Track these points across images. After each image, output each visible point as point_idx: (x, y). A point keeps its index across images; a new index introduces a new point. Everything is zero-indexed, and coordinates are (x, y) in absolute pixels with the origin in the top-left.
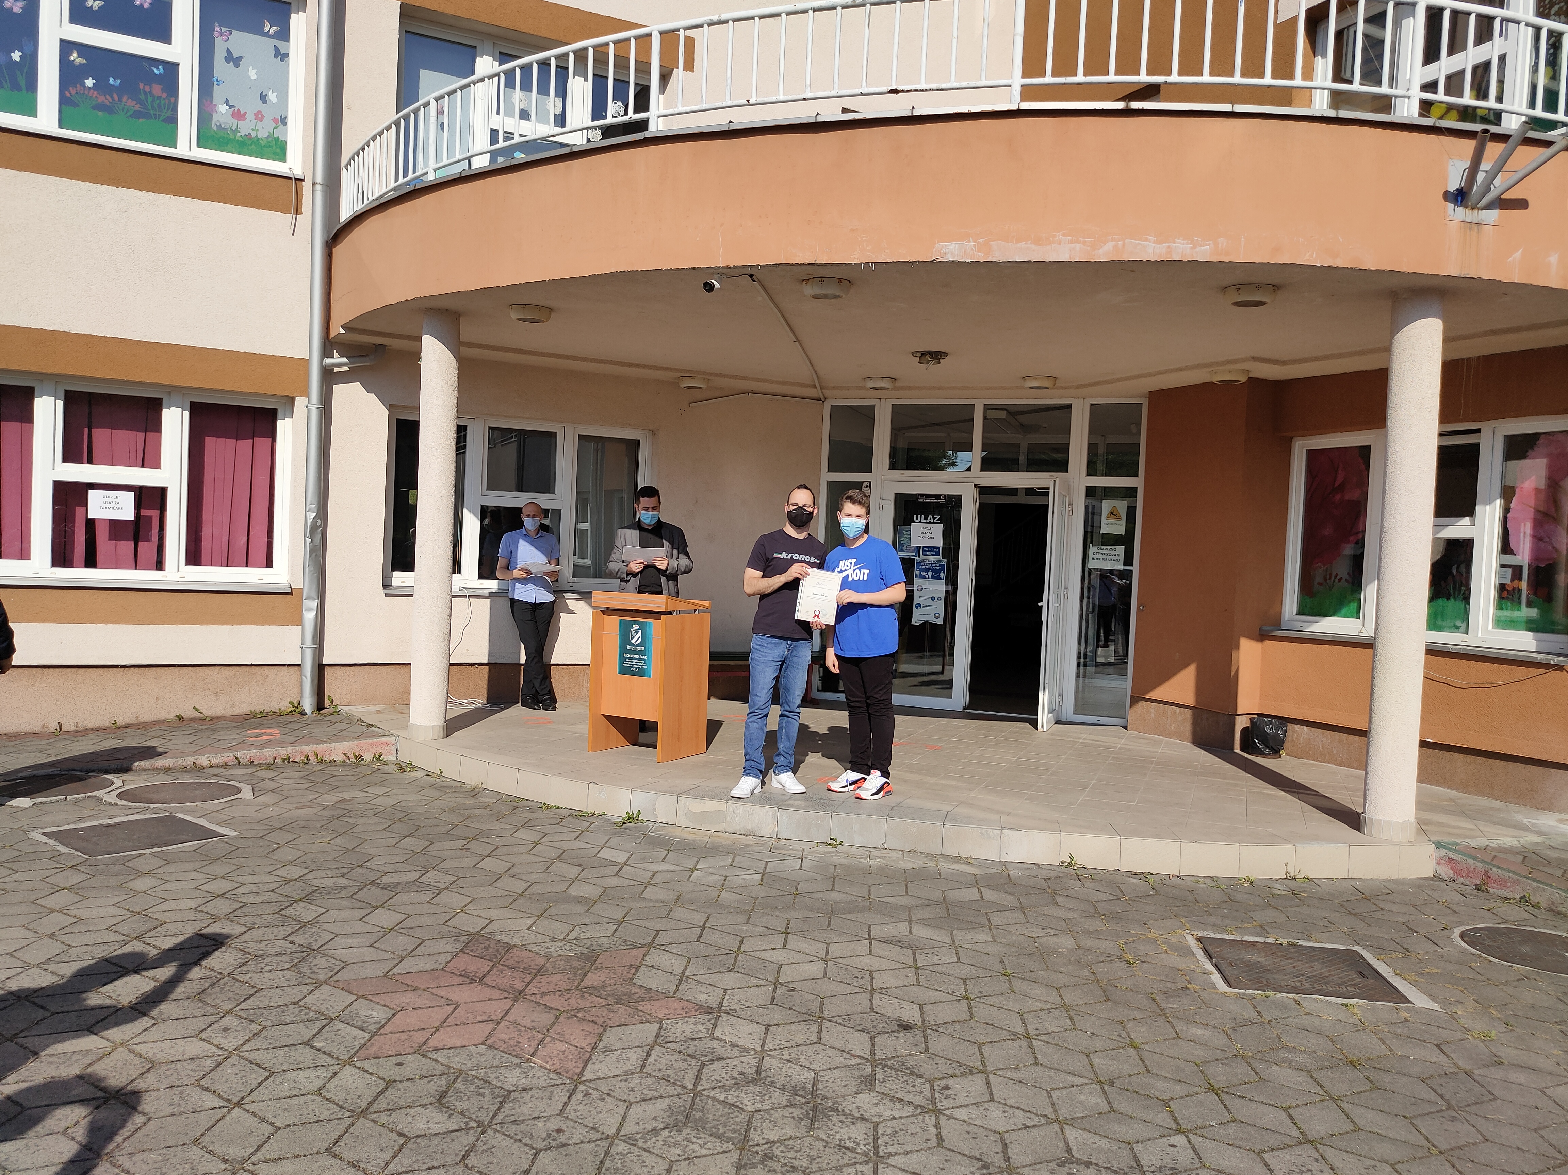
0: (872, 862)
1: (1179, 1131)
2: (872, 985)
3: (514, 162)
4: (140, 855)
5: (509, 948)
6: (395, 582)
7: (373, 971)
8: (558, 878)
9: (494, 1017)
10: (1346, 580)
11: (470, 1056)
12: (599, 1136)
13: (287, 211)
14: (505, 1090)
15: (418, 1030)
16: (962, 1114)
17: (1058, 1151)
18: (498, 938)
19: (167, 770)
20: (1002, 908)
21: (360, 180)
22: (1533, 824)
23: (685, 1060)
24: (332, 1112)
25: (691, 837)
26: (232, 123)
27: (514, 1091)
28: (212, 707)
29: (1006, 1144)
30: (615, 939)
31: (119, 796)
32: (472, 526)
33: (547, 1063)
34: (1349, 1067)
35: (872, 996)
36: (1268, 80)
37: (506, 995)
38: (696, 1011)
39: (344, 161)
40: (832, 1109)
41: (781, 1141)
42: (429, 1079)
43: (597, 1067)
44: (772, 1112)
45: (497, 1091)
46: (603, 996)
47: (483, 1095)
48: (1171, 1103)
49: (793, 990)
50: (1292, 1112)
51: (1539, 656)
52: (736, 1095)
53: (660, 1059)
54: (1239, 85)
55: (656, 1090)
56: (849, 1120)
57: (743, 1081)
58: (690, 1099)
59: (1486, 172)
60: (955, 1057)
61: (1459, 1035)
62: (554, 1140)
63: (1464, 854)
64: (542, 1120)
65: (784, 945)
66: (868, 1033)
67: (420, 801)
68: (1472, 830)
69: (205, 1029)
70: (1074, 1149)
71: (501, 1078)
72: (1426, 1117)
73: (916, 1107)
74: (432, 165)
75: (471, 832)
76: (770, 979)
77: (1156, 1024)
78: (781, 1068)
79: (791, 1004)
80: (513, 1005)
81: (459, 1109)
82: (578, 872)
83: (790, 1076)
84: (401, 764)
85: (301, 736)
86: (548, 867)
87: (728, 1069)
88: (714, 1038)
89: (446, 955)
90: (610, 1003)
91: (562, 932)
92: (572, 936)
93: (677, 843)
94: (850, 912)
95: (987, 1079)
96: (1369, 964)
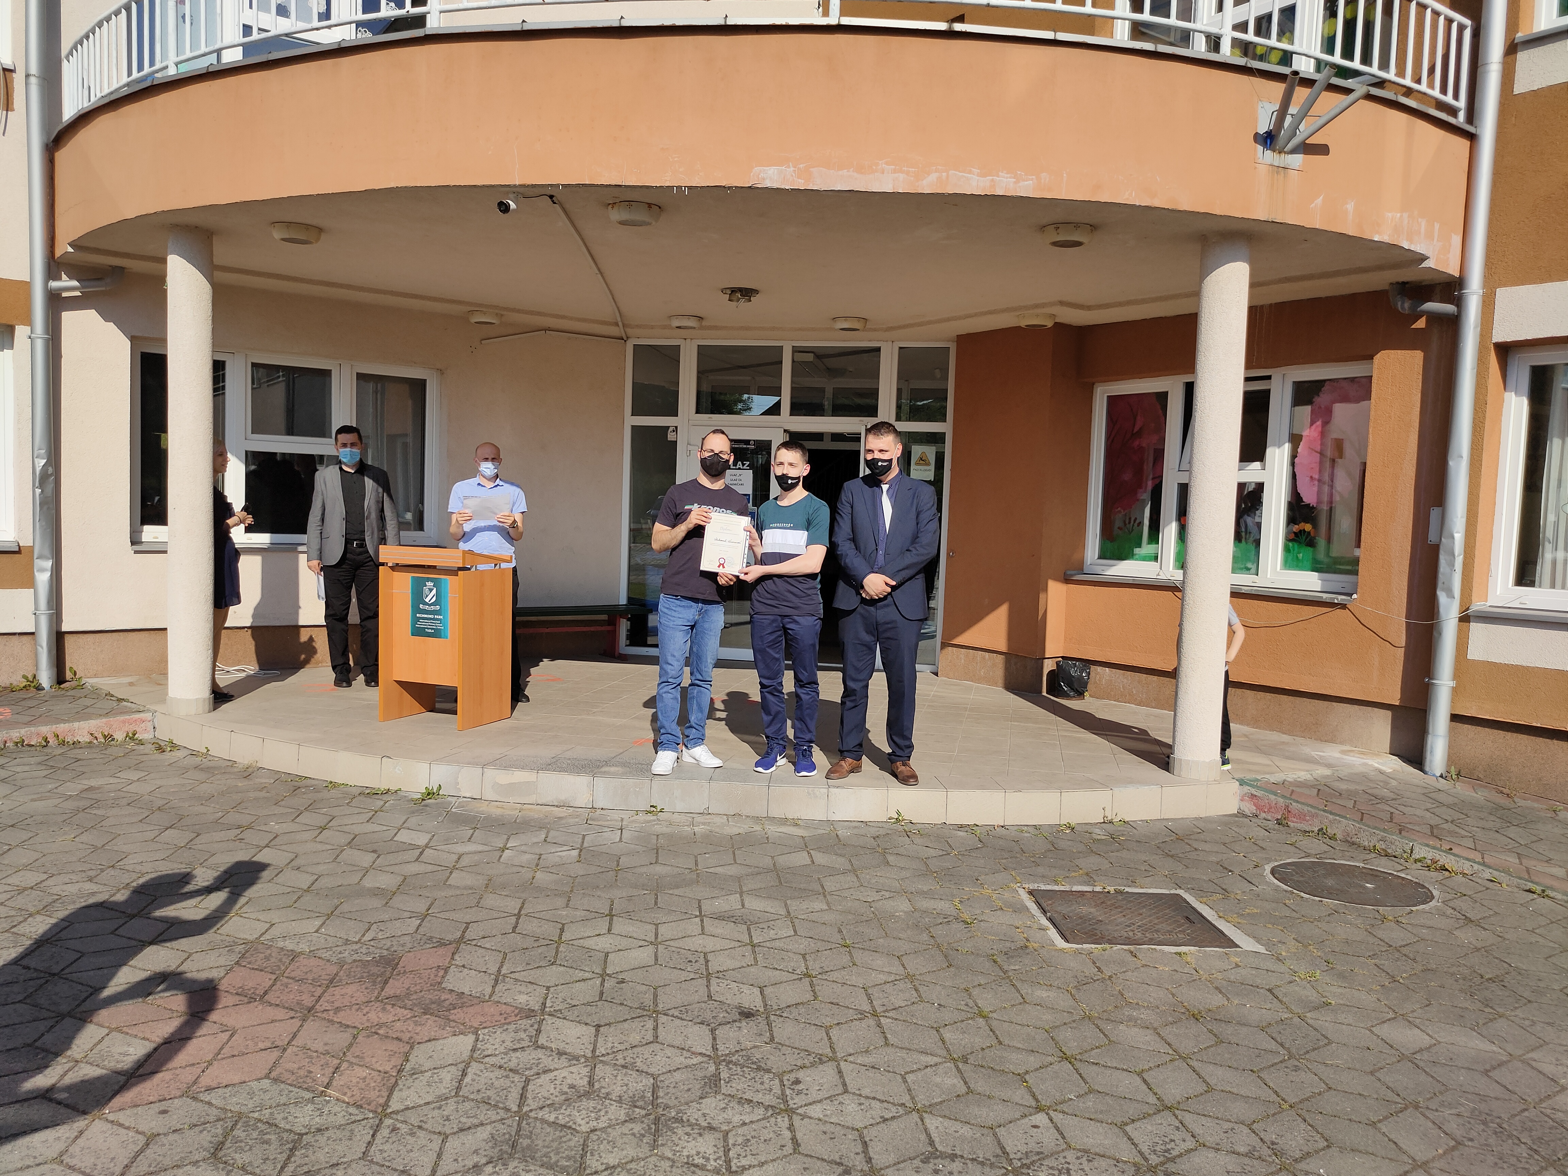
0: (696, 829)
1: (1039, 1109)
2: (707, 969)
3: (270, 58)
5: (294, 956)
6: (145, 538)
8: (350, 868)
9: (279, 1043)
11: (251, 1094)
14: (295, 1134)
15: (186, 1066)
16: (816, 1111)
17: (921, 1145)
18: (281, 944)
20: (833, 872)
21: (85, 73)
22: (1321, 757)
23: (507, 1077)
25: (499, 812)
27: (306, 1134)
29: (866, 1142)
30: (419, 937)
33: (345, 1094)
34: (1193, 1021)
35: (709, 981)
36: (1088, 9)
37: (292, 1014)
38: (516, 1016)
39: (64, 52)
40: (676, 1120)
41: (622, 1165)
42: (201, 1128)
43: (404, 1094)
44: (609, 1130)
45: (285, 1135)
46: (408, 1006)
47: (267, 1142)
48: (1027, 1077)
49: (622, 981)
50: (1145, 1075)
51: (1325, 596)
52: (567, 1112)
53: (478, 1078)
54: (1060, 12)
55: (475, 1116)
56: (696, 1131)
57: (573, 1097)
58: (515, 1124)
59: (1293, 116)
60: (803, 1045)
61: (1287, 977)
63: (1265, 790)
64: (342, 1167)
65: (609, 930)
66: (708, 1025)
67: (183, 785)
68: (1268, 765)
70: (937, 1140)
71: (290, 1118)
72: (1272, 1069)
73: (767, 1108)
74: (172, 58)
75: (245, 820)
76: (597, 971)
77: (1001, 989)
78: (616, 1076)
79: (622, 998)
80: (301, 1026)
81: (240, 1163)
82: (372, 860)
83: (627, 1085)
84: (160, 743)
85: (38, 715)
86: (338, 856)
87: (556, 1082)
88: (538, 1047)
89: (219, 969)
90: (416, 1014)
91: (356, 933)
92: (368, 936)
93: (484, 820)
94: (677, 887)
95: (838, 1066)
96: (1193, 908)
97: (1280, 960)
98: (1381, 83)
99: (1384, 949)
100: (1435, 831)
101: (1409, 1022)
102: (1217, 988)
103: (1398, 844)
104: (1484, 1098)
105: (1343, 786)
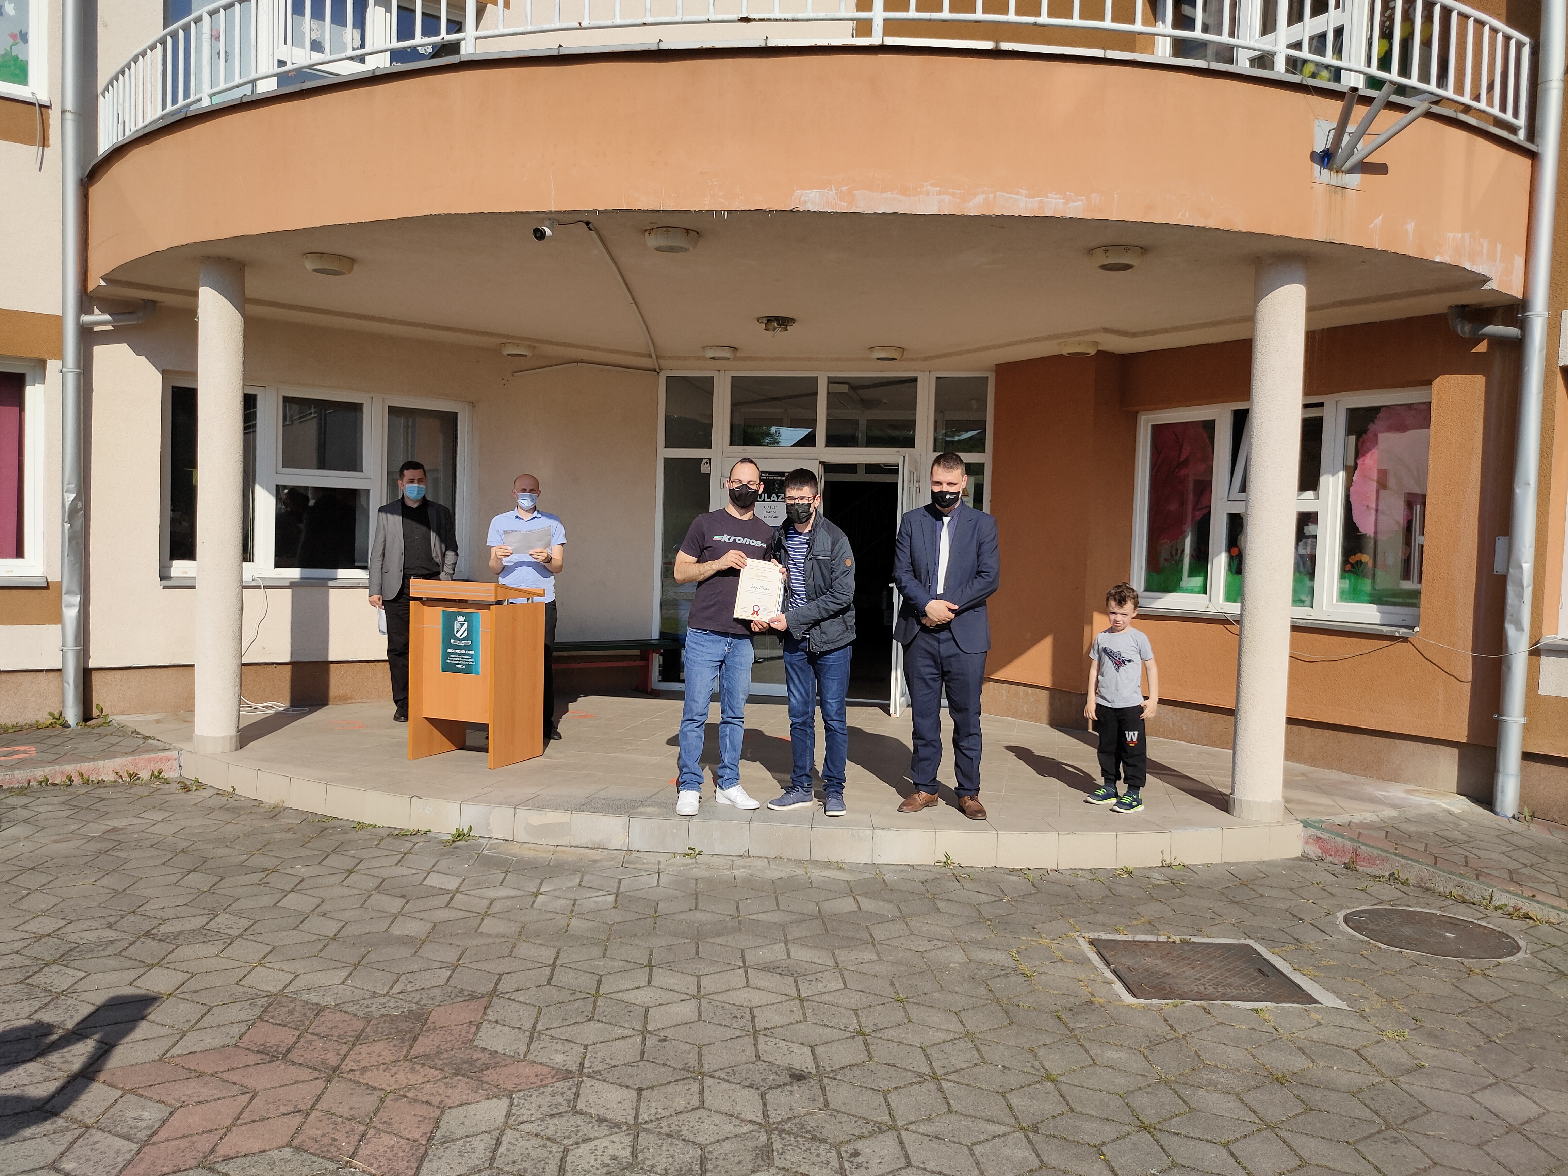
0: (736, 873)
2: (754, 1026)
5: (319, 1010)
6: (173, 573)
7: (141, 1054)
8: (378, 914)
9: (302, 1107)
11: (272, 1165)
13: (31, 143)
15: (204, 1132)
18: (305, 997)
20: (882, 920)
21: (120, 108)
22: (1385, 797)
23: (544, 1146)
25: (531, 854)
30: (450, 989)
32: (264, 507)
33: (371, 1165)
34: (1277, 1085)
35: (756, 1039)
36: (1139, 26)
37: (316, 1074)
38: (553, 1077)
39: (100, 88)
43: (434, 1165)
46: (439, 1066)
48: (1104, 1149)
49: (664, 1040)
50: (1232, 1147)
51: (1385, 629)
53: (513, 1147)
54: (1109, 30)
57: (616, 1169)
59: (1351, 134)
60: (859, 1112)
61: (1374, 1037)
63: (1331, 832)
65: (649, 982)
66: (758, 1089)
67: (208, 826)
68: (1331, 806)
72: (1369, 1141)
74: (207, 90)
75: (269, 863)
76: (637, 1027)
77: (1068, 1049)
78: (661, 1146)
79: (665, 1058)
80: (326, 1088)
82: (401, 906)
83: (673, 1156)
84: (186, 781)
85: (62, 753)
86: (365, 901)
87: (597, 1153)
88: (577, 1112)
89: (240, 1025)
90: (447, 1075)
91: (384, 984)
92: (397, 988)
93: (516, 862)
94: (719, 935)
95: (899, 1136)
96: (1265, 959)
97: (1364, 1017)
98: (1439, 101)
99: (1474, 1005)
100: (1514, 876)
101: (1513, 1087)
102: (1300, 1049)
103: (1477, 890)
105: (1412, 828)
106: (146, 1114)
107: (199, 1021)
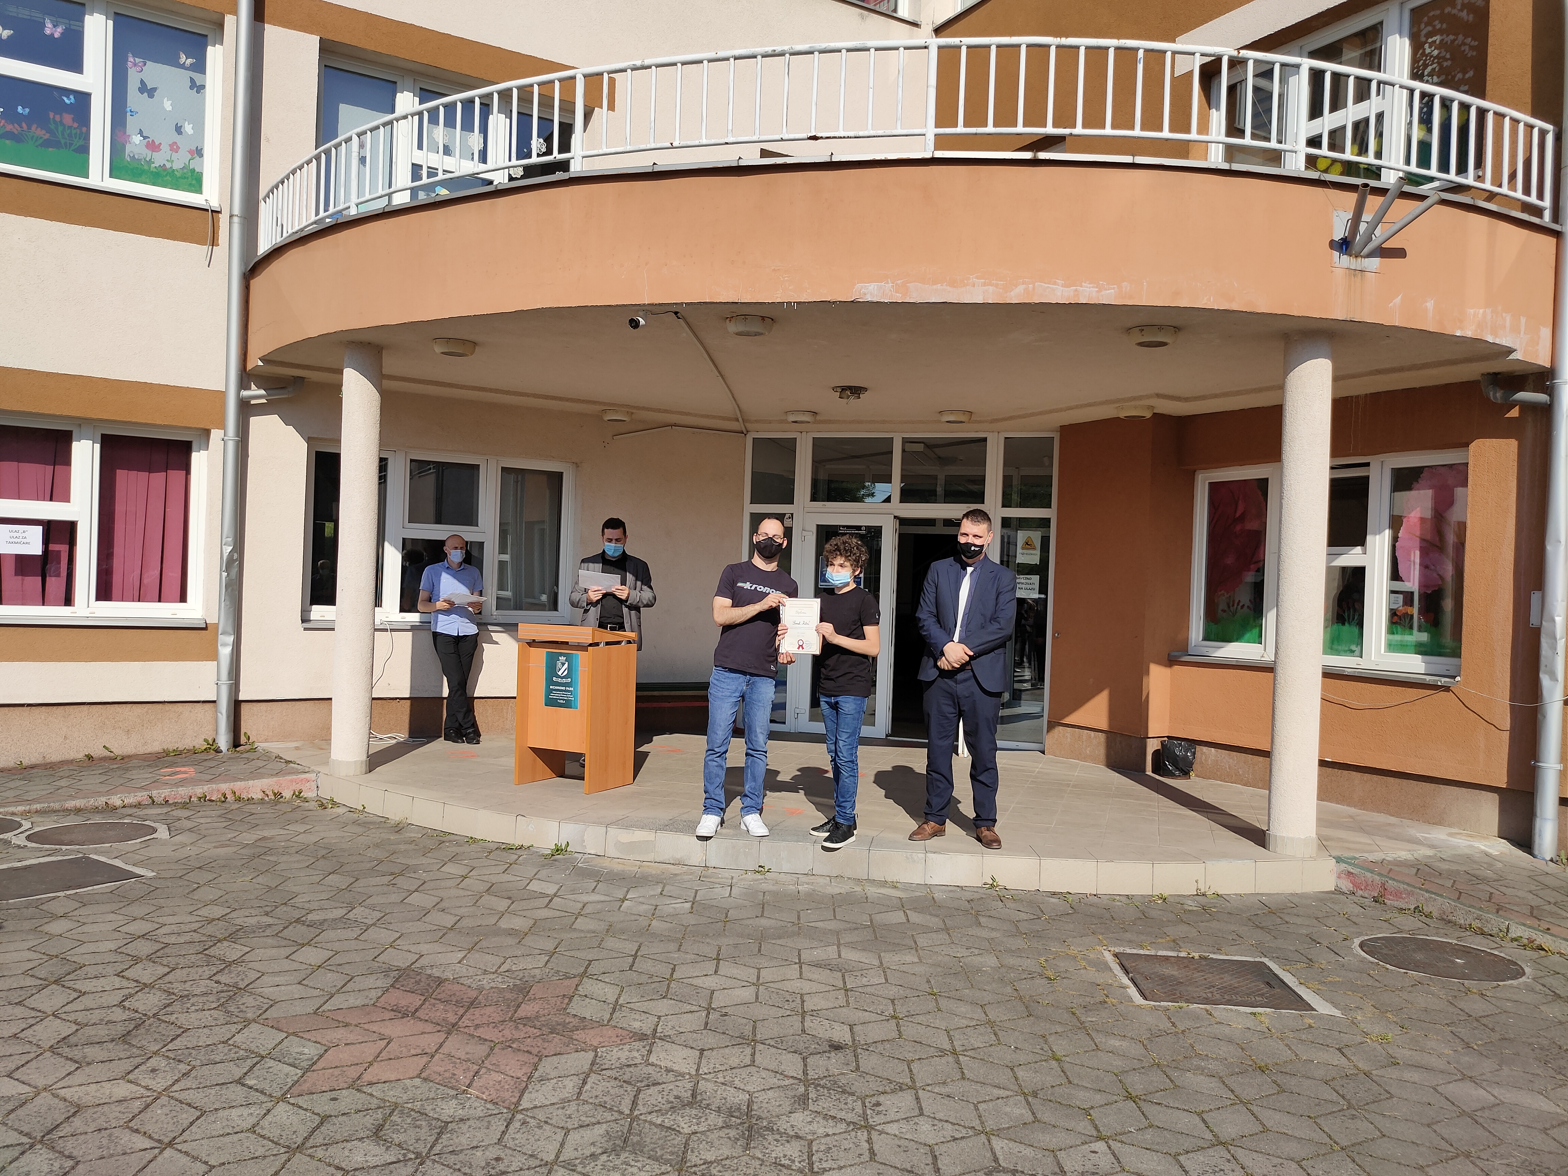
0: (800, 888)
1: (1100, 1138)
2: (803, 1008)
3: (438, 199)
4: (54, 898)
5: (440, 982)
6: (313, 616)
7: (299, 1008)
8: (488, 911)
9: (428, 1051)
10: (1248, 607)
11: (405, 1090)
12: (538, 1163)
13: (203, 243)
14: (442, 1122)
15: (352, 1065)
16: (893, 1129)
17: (986, 1161)
18: (429, 972)
19: (78, 811)
20: (927, 930)
21: (279, 212)
22: (1426, 838)
23: (621, 1087)
24: (267, 1148)
25: (620, 867)
26: (147, 154)
27: (451, 1122)
28: (122, 745)
29: (936, 1156)
30: (547, 971)
31: (28, 838)
32: (393, 559)
33: (483, 1093)
34: (1258, 1073)
35: (803, 1018)
36: (1166, 134)
37: (439, 1028)
38: (631, 1038)
39: (262, 194)
40: (767, 1128)
41: (718, 1162)
42: (365, 1113)
43: (533, 1095)
44: (708, 1133)
45: (434, 1122)
46: (537, 1026)
47: (419, 1127)
48: (1091, 1112)
49: (726, 1015)
50: (1205, 1116)
51: (1428, 678)
52: (672, 1117)
53: (597, 1086)
54: (1138, 137)
55: (593, 1116)
56: (784, 1138)
57: (678, 1105)
58: (627, 1124)
59: (1367, 223)
60: (885, 1075)
61: (1359, 1039)
62: (493, 1168)
63: (1362, 868)
64: (480, 1149)
65: (716, 972)
66: (801, 1054)
67: (343, 837)
68: (1369, 844)
69: (132, 1071)
70: (1001, 1158)
71: (438, 1109)
72: (1328, 1116)
73: (848, 1124)
74: (354, 199)
75: (396, 868)
76: (704, 1005)
77: (1077, 1037)
78: (716, 1091)
79: (724, 1028)
80: (447, 1038)
81: (397, 1141)
82: (507, 905)
83: (725, 1099)
84: (322, 800)
85: (217, 774)
86: (477, 901)
87: (664, 1093)
88: (649, 1064)
89: (377, 990)
90: (544, 1033)
91: (493, 965)
92: (504, 968)
93: (606, 874)
94: (780, 938)
95: (916, 1094)
96: (1275, 974)
97: (1354, 1023)
98: (1458, 189)
99: (1463, 1018)
100: (1535, 912)
101: (1476, 1083)
102: (1287, 1045)
103: (1494, 922)
104: (1535, 1151)
105: (1444, 866)
106: (306, 1051)
107: (344, 986)
